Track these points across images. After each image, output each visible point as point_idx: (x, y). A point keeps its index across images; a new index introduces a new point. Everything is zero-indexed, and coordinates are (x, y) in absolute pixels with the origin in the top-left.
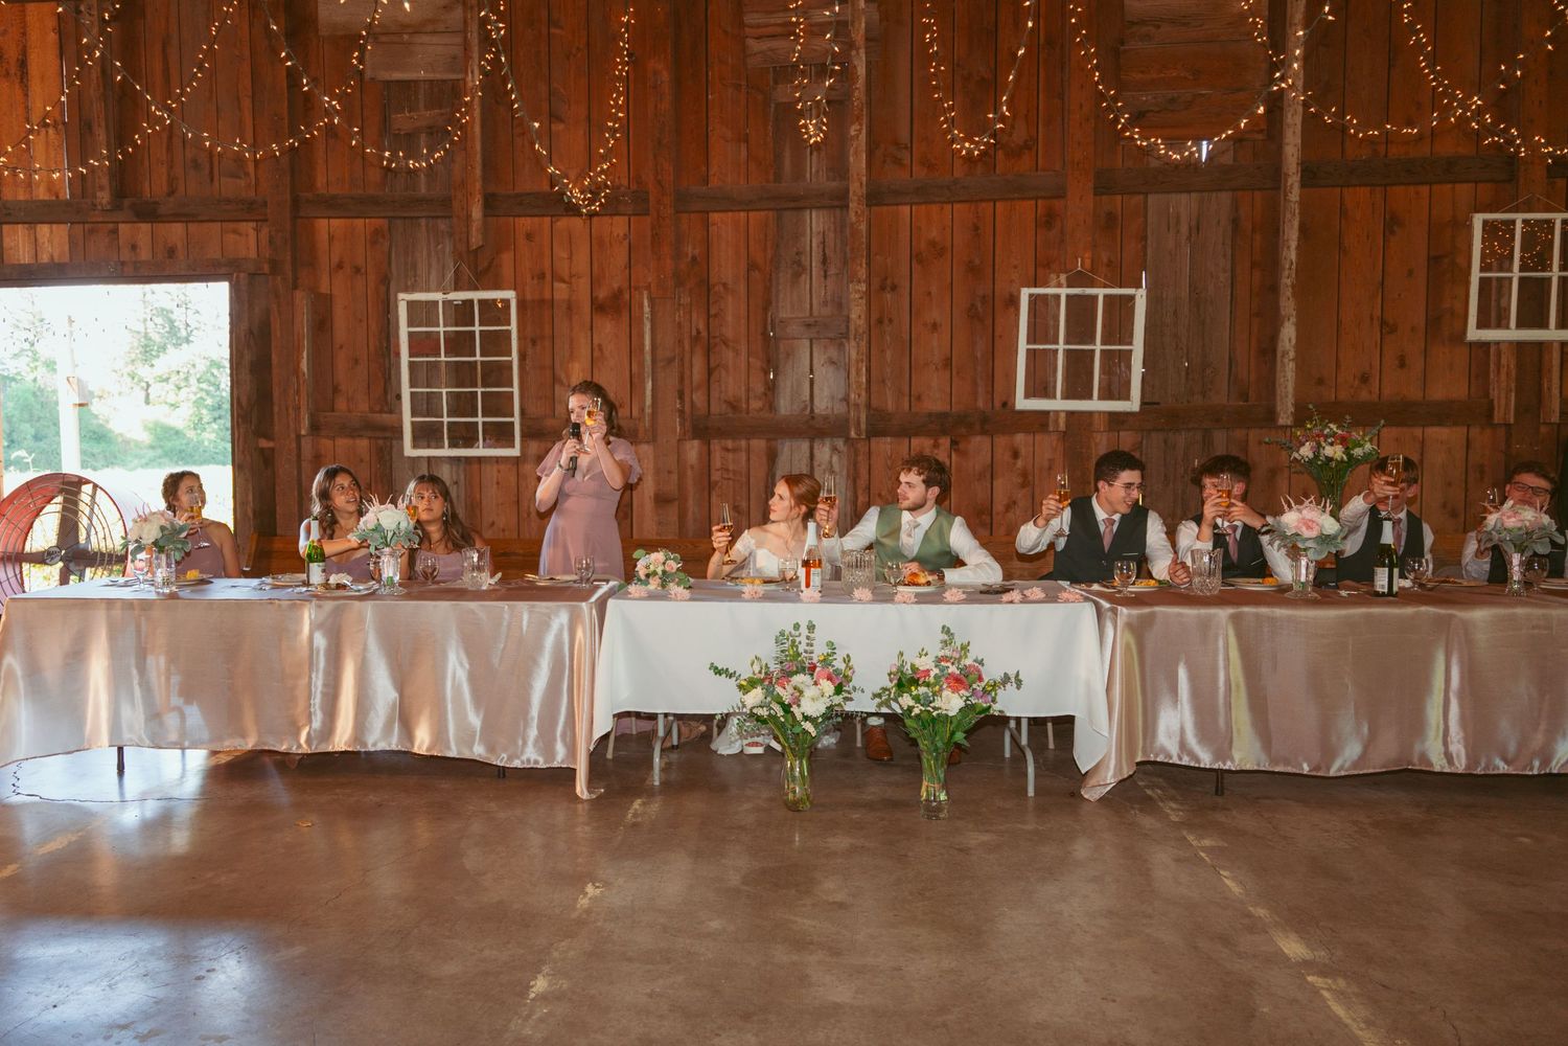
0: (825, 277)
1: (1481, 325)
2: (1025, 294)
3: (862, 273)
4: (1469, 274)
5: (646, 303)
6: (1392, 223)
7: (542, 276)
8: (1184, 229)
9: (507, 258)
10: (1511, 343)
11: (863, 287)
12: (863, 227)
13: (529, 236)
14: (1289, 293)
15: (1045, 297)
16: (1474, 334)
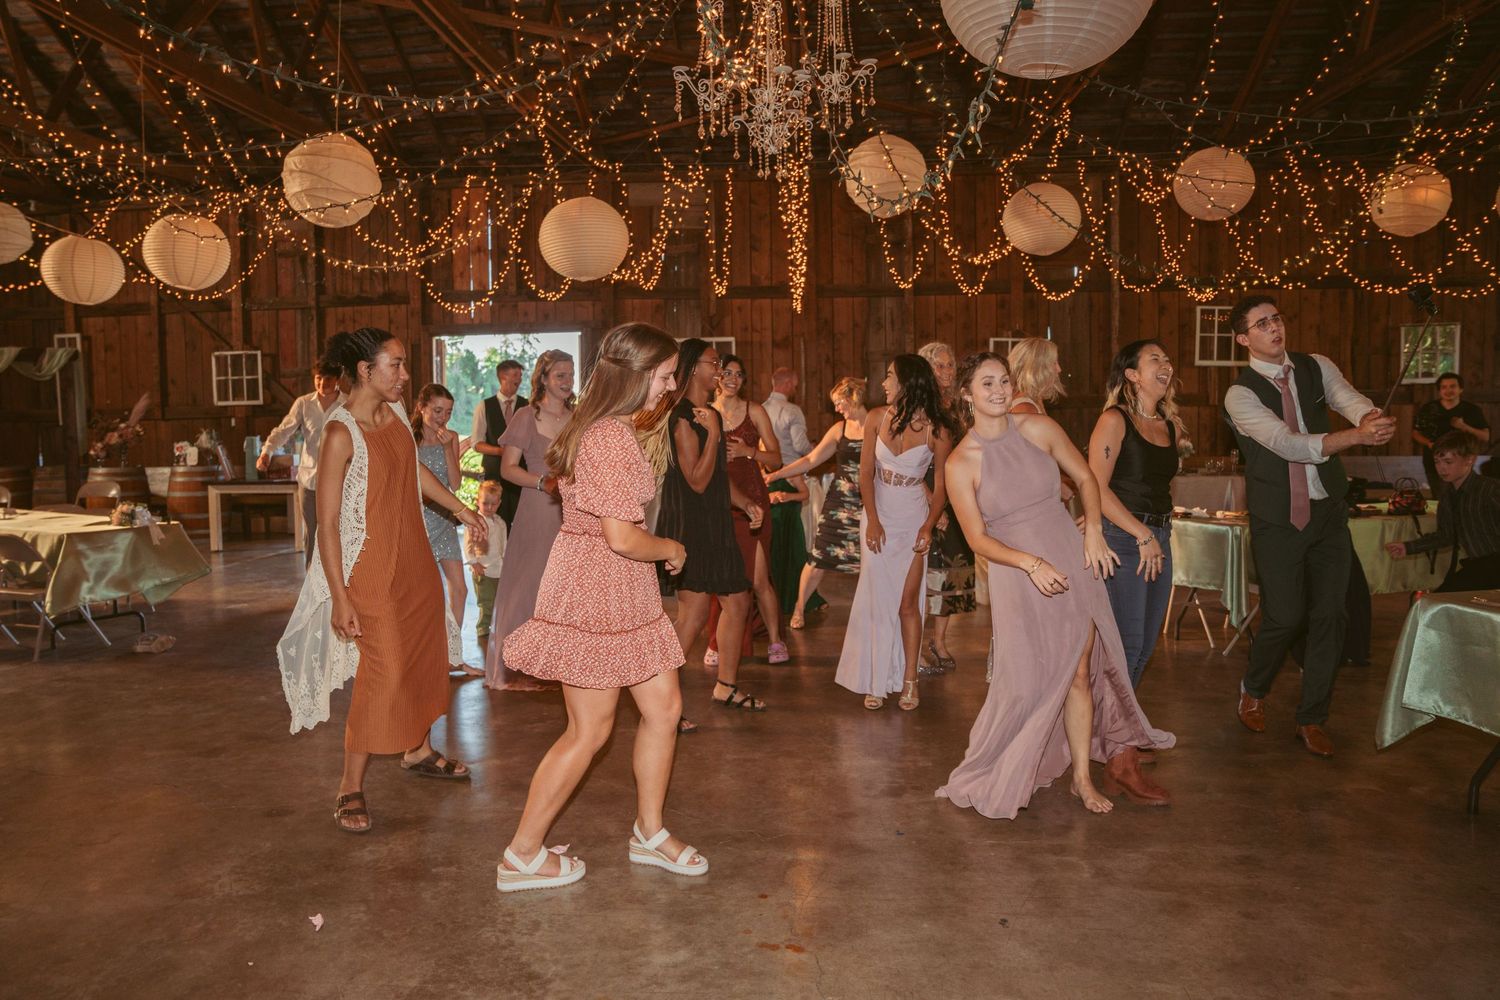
0: (893, 330)
1: (1201, 358)
2: (992, 341)
3: (912, 328)
4: (1195, 333)
5: (802, 343)
6: (1162, 309)
7: (746, 329)
8: (1067, 311)
9: (728, 320)
10: (1215, 367)
11: (912, 336)
12: (912, 306)
13: (740, 309)
14: (1115, 342)
15: (1002, 342)
16: (1198, 362)
